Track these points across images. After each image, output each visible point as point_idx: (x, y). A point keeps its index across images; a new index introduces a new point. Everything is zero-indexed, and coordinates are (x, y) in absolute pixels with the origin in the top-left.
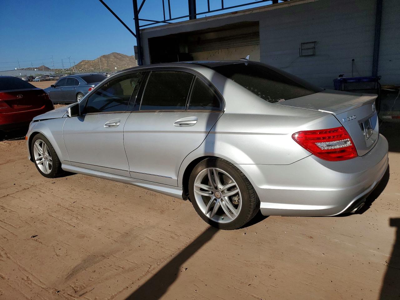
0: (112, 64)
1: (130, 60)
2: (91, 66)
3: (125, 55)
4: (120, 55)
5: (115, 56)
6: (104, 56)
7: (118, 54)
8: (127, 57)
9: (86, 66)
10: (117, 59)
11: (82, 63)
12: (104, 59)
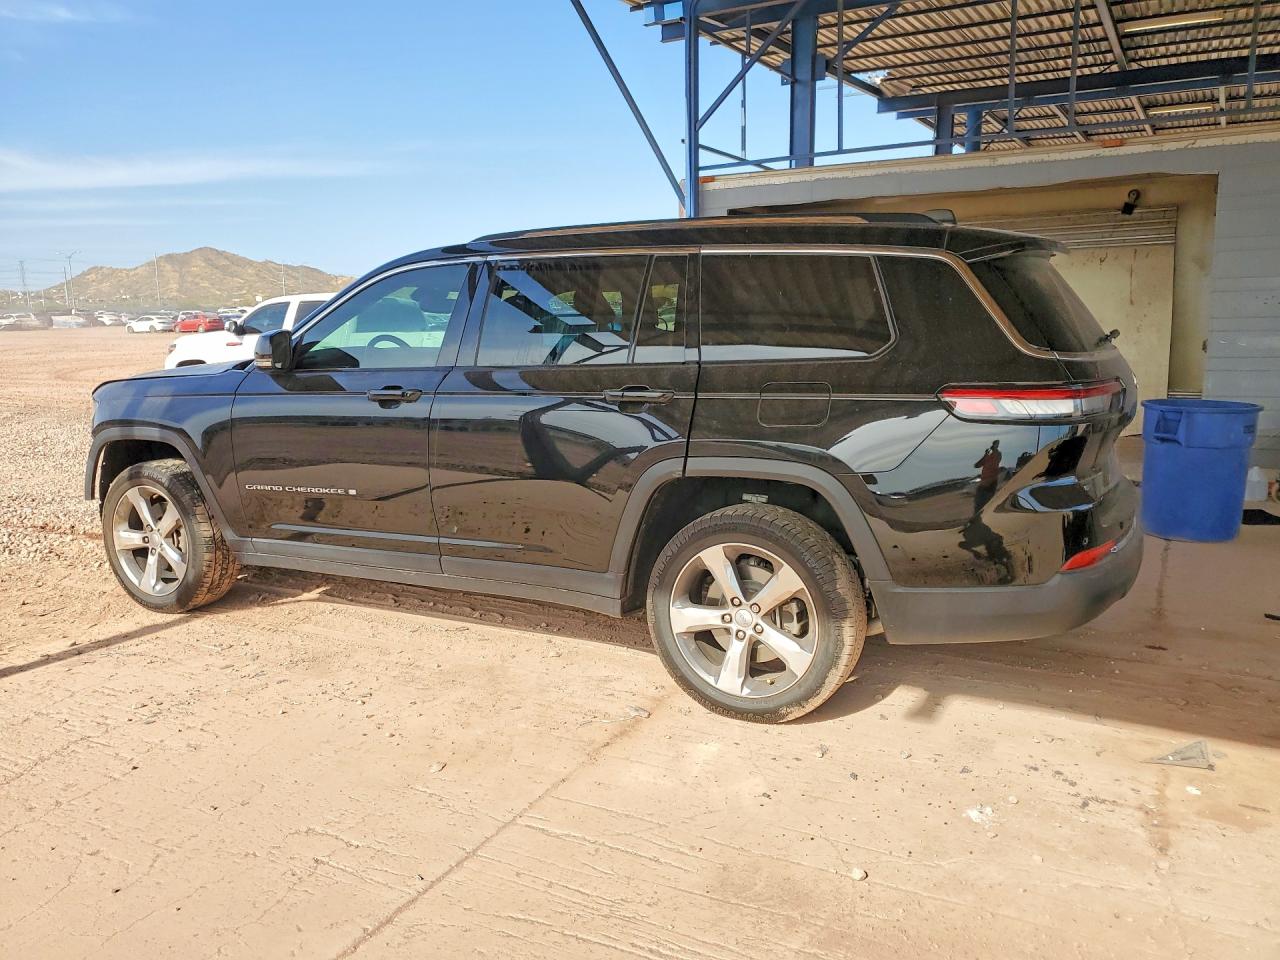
0: (197, 284)
1: (257, 275)
2: (122, 286)
3: (244, 259)
4: (227, 258)
5: (209, 259)
6: (170, 258)
7: (220, 253)
8: (250, 263)
9: (105, 286)
10: (215, 271)
11: (93, 276)
12: (168, 267)
